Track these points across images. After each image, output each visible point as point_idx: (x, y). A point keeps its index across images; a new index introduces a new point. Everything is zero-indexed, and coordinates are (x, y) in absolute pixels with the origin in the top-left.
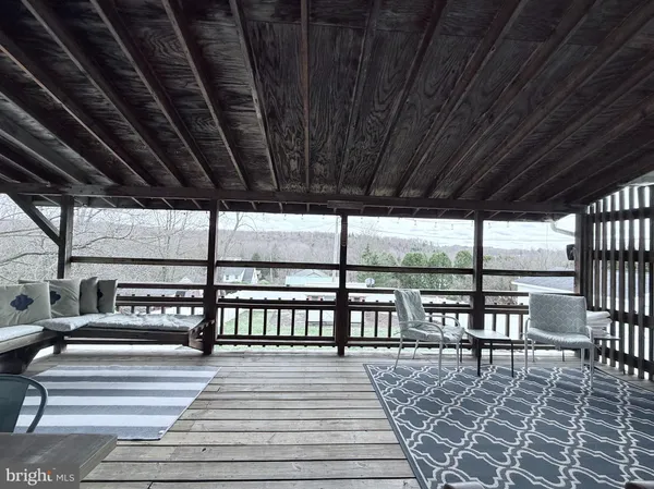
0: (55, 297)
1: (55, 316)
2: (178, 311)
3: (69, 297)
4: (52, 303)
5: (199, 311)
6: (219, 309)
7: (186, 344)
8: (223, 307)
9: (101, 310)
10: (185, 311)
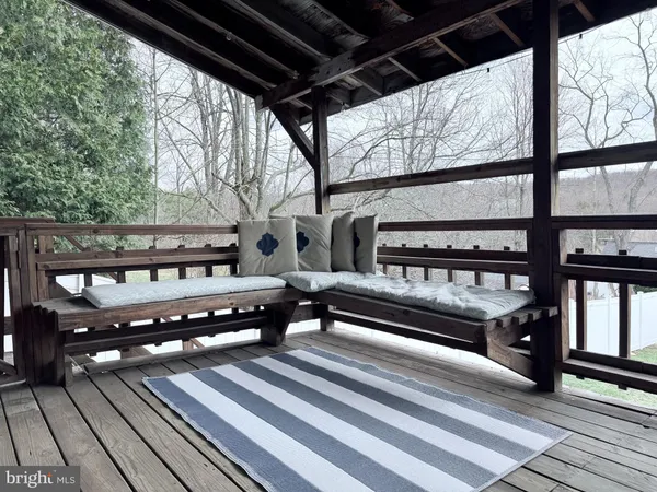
0: (302, 240)
1: (303, 269)
2: (478, 281)
3: (318, 242)
4: (299, 249)
5: (522, 282)
6: (572, 283)
7: (481, 349)
8: (581, 278)
9: (359, 267)
10: (494, 280)
